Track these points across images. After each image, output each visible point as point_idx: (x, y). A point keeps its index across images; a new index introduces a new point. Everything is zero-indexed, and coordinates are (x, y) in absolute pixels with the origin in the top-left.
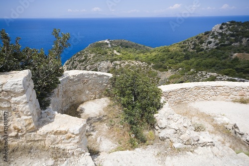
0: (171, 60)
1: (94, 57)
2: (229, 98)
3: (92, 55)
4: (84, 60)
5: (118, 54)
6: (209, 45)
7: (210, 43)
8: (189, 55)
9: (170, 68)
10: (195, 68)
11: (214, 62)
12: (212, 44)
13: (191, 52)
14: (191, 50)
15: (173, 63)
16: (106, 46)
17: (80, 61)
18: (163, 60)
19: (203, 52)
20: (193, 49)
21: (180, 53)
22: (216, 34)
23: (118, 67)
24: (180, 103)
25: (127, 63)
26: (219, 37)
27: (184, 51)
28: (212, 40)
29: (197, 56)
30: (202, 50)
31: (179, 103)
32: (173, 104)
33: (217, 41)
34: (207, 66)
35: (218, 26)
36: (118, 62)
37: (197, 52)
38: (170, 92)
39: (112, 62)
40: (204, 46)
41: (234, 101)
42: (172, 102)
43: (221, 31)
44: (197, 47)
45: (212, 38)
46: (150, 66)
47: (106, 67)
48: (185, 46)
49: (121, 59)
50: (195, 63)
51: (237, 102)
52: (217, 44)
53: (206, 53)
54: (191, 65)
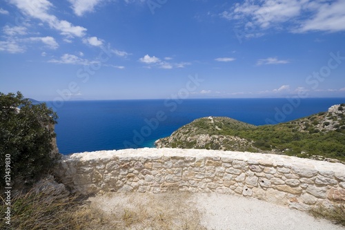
0: (275, 139)
1: (196, 130)
2: (300, 200)
3: (195, 129)
4: (188, 132)
5: (219, 129)
6: (325, 127)
7: (327, 124)
8: (300, 136)
9: (274, 147)
10: (307, 150)
11: (335, 146)
12: (331, 125)
13: (303, 133)
14: (303, 131)
15: (278, 143)
16: (209, 122)
17: (184, 133)
18: (266, 138)
19: (318, 134)
20: (304, 129)
21: (287, 133)
22: (334, 114)
23: (216, 141)
24: (174, 188)
25: (225, 138)
26: (339, 119)
27: (293, 131)
28: (331, 121)
29: (311, 138)
30: (317, 131)
31: (171, 188)
32: (158, 189)
33: (337, 123)
34: (324, 150)
35: (337, 106)
36: (216, 136)
37: (310, 133)
38: (147, 161)
39: (210, 136)
40: (319, 127)
41: (317, 214)
42: (155, 184)
43: (340, 112)
44: (309, 128)
45: (329, 119)
46: (250, 143)
47: (204, 140)
48: (294, 126)
49: (219, 133)
50: (307, 145)
51: (324, 216)
52: (337, 126)
53: (323, 135)
54: (301, 146)
